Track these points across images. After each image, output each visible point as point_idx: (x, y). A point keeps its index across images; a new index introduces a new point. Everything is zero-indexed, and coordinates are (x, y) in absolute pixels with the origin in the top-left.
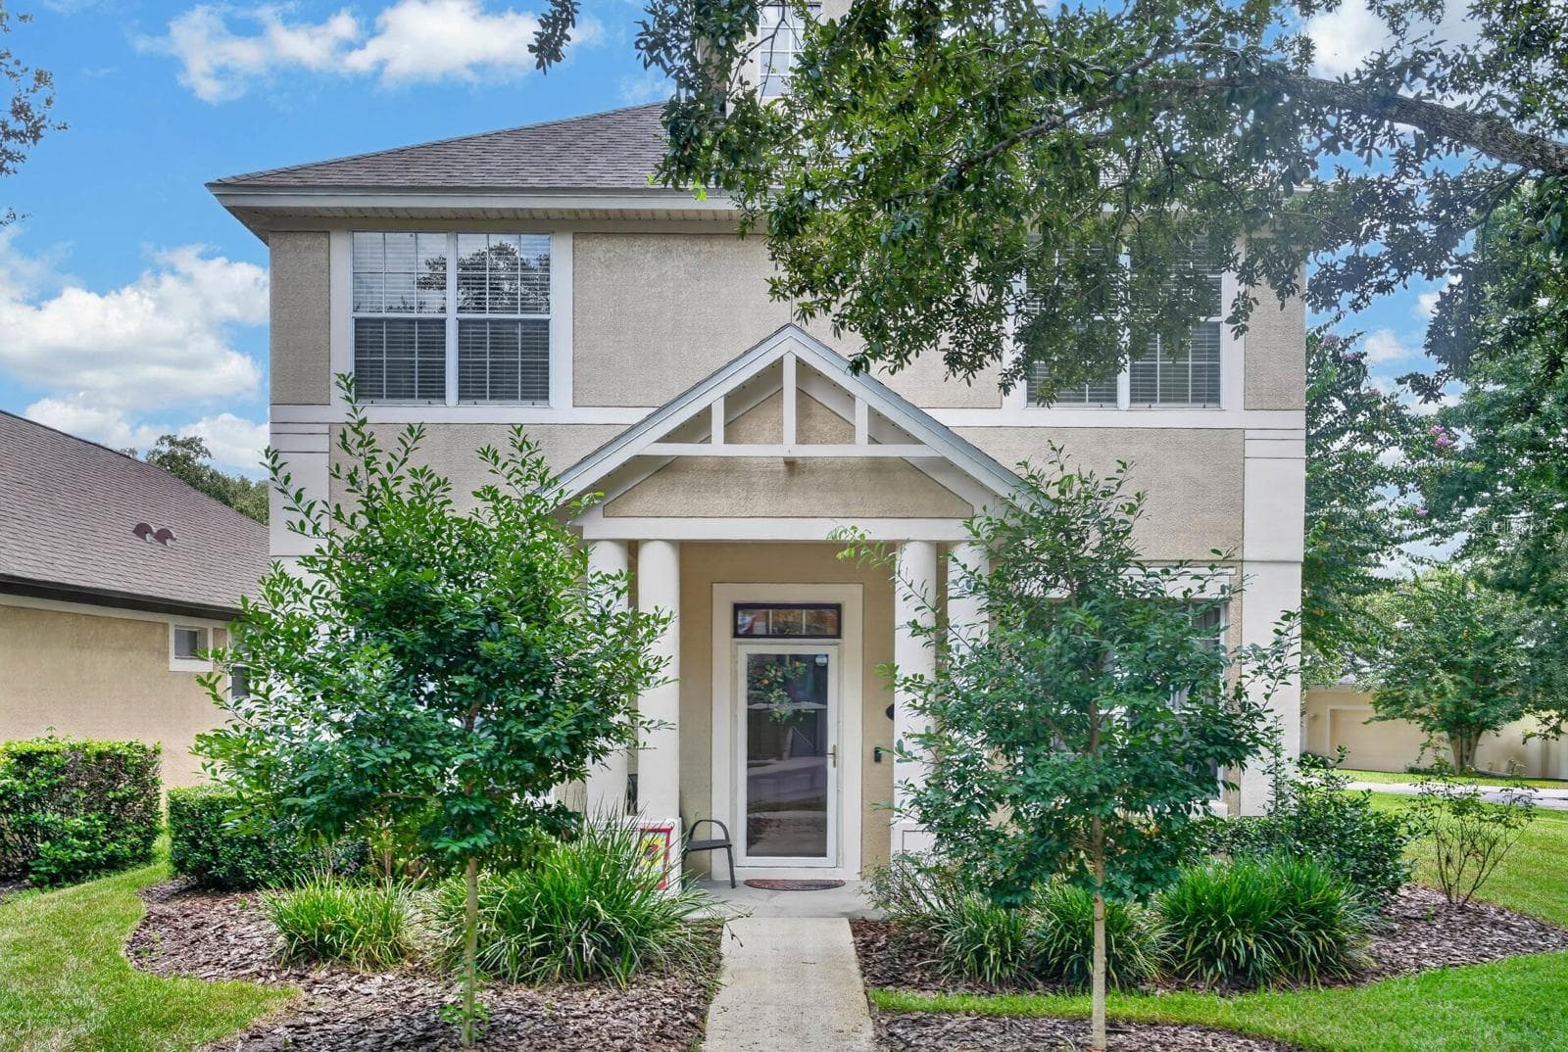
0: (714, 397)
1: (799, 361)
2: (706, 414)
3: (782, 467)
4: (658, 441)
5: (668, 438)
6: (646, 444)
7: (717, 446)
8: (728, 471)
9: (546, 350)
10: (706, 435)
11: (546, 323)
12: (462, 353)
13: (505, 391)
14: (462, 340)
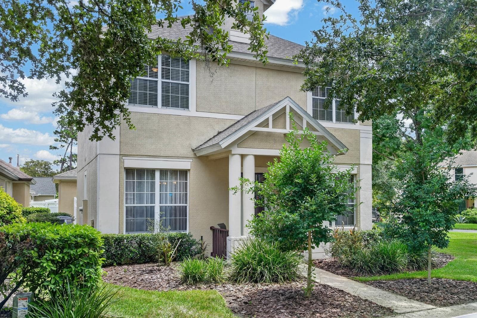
0: (269, 115)
1: (290, 107)
2: (267, 120)
3: (283, 136)
4: (256, 126)
5: (258, 126)
6: (252, 127)
7: (270, 129)
8: (270, 136)
9: (187, 94)
10: (267, 126)
11: (188, 85)
12: (163, 92)
13: (175, 105)
14: (163, 88)
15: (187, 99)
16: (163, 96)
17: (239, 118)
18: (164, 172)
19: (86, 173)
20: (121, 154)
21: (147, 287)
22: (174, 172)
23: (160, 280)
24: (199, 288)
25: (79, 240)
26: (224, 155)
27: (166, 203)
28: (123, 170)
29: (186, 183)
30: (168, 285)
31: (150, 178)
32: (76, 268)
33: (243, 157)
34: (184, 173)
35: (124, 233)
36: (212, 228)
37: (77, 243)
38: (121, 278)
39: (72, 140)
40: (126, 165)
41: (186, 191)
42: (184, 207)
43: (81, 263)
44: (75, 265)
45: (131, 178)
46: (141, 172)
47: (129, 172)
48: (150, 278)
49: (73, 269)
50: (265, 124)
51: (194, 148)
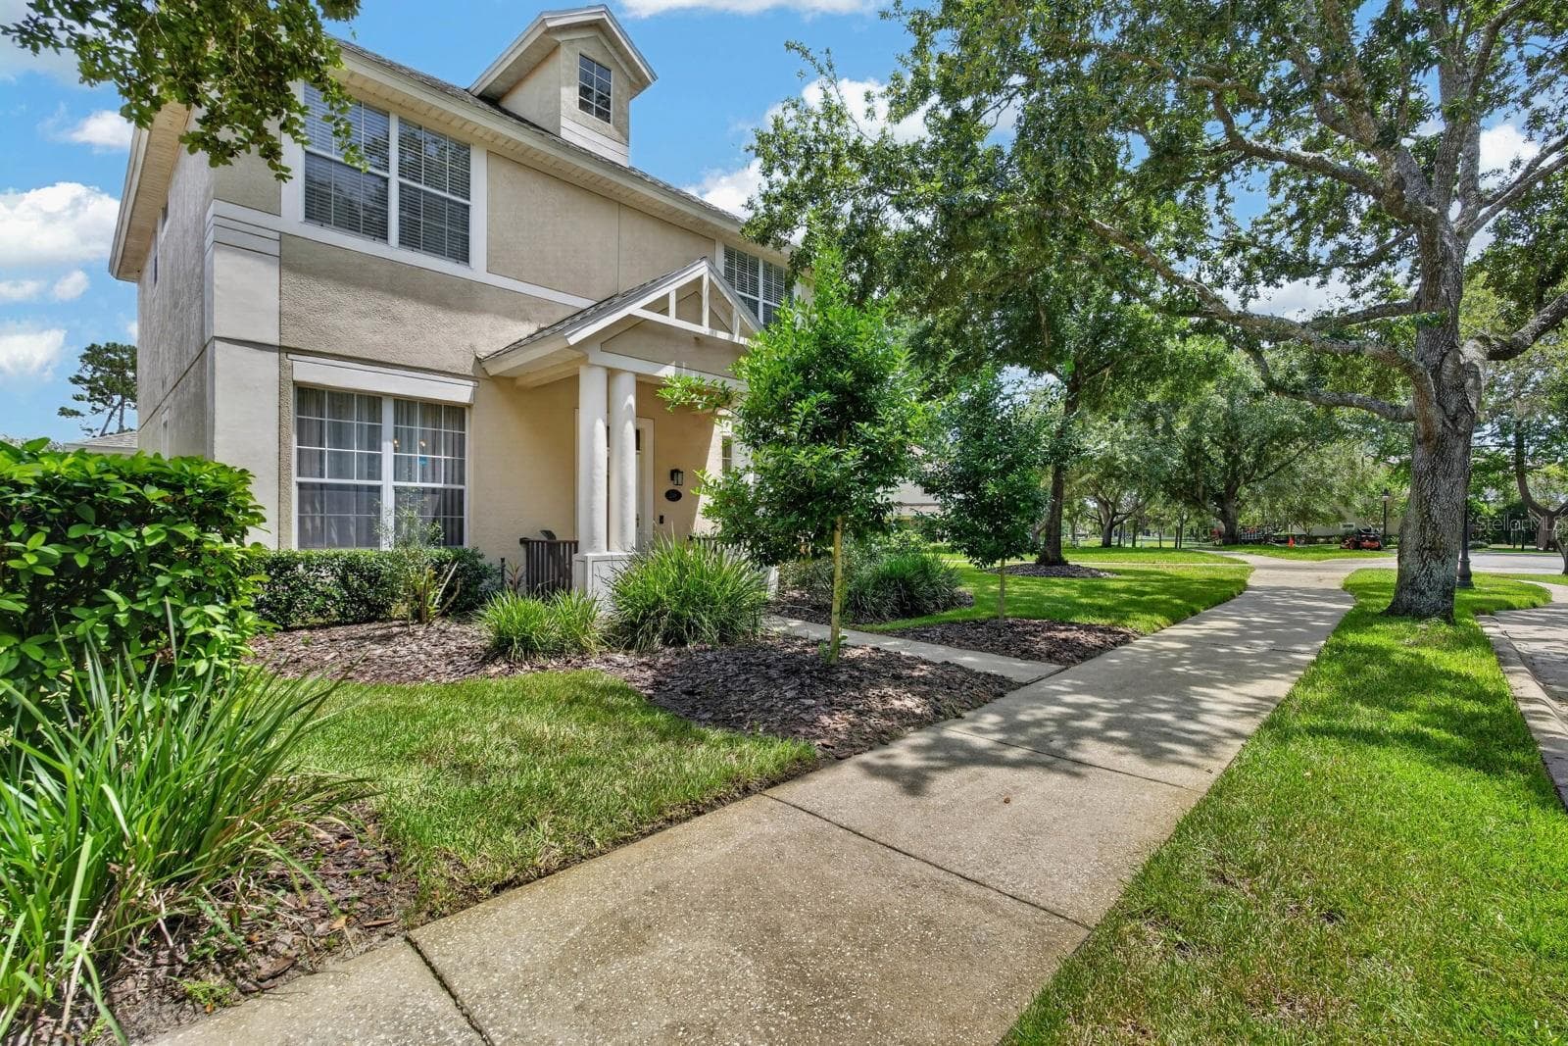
0: (670, 289)
1: (710, 280)
3: (694, 338)
4: (643, 308)
5: (648, 308)
6: (635, 309)
7: (671, 320)
8: (670, 335)
9: (466, 226)
10: (665, 311)
11: (467, 207)
12: (401, 209)
13: (435, 248)
14: (402, 202)
15: (466, 240)
16: (401, 219)
17: (584, 303)
18: (405, 406)
19: (166, 417)
20: (284, 344)
21: (388, 676)
22: (434, 409)
23: (423, 657)
24: (543, 668)
25: (152, 493)
26: (564, 372)
27: (410, 480)
28: (291, 388)
29: (462, 437)
30: (450, 667)
31: (365, 415)
32: (135, 601)
33: (612, 374)
34: (456, 413)
35: (294, 547)
36: (524, 542)
37: (142, 503)
38: (298, 661)
39: (123, 398)
40: (299, 377)
41: (462, 454)
42: (456, 494)
43: (162, 581)
44: (129, 592)
45: (314, 411)
46: (341, 399)
47: (307, 395)
48: (389, 653)
49: (122, 607)
50: (661, 306)
51: (482, 355)
